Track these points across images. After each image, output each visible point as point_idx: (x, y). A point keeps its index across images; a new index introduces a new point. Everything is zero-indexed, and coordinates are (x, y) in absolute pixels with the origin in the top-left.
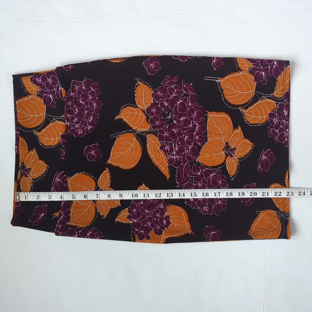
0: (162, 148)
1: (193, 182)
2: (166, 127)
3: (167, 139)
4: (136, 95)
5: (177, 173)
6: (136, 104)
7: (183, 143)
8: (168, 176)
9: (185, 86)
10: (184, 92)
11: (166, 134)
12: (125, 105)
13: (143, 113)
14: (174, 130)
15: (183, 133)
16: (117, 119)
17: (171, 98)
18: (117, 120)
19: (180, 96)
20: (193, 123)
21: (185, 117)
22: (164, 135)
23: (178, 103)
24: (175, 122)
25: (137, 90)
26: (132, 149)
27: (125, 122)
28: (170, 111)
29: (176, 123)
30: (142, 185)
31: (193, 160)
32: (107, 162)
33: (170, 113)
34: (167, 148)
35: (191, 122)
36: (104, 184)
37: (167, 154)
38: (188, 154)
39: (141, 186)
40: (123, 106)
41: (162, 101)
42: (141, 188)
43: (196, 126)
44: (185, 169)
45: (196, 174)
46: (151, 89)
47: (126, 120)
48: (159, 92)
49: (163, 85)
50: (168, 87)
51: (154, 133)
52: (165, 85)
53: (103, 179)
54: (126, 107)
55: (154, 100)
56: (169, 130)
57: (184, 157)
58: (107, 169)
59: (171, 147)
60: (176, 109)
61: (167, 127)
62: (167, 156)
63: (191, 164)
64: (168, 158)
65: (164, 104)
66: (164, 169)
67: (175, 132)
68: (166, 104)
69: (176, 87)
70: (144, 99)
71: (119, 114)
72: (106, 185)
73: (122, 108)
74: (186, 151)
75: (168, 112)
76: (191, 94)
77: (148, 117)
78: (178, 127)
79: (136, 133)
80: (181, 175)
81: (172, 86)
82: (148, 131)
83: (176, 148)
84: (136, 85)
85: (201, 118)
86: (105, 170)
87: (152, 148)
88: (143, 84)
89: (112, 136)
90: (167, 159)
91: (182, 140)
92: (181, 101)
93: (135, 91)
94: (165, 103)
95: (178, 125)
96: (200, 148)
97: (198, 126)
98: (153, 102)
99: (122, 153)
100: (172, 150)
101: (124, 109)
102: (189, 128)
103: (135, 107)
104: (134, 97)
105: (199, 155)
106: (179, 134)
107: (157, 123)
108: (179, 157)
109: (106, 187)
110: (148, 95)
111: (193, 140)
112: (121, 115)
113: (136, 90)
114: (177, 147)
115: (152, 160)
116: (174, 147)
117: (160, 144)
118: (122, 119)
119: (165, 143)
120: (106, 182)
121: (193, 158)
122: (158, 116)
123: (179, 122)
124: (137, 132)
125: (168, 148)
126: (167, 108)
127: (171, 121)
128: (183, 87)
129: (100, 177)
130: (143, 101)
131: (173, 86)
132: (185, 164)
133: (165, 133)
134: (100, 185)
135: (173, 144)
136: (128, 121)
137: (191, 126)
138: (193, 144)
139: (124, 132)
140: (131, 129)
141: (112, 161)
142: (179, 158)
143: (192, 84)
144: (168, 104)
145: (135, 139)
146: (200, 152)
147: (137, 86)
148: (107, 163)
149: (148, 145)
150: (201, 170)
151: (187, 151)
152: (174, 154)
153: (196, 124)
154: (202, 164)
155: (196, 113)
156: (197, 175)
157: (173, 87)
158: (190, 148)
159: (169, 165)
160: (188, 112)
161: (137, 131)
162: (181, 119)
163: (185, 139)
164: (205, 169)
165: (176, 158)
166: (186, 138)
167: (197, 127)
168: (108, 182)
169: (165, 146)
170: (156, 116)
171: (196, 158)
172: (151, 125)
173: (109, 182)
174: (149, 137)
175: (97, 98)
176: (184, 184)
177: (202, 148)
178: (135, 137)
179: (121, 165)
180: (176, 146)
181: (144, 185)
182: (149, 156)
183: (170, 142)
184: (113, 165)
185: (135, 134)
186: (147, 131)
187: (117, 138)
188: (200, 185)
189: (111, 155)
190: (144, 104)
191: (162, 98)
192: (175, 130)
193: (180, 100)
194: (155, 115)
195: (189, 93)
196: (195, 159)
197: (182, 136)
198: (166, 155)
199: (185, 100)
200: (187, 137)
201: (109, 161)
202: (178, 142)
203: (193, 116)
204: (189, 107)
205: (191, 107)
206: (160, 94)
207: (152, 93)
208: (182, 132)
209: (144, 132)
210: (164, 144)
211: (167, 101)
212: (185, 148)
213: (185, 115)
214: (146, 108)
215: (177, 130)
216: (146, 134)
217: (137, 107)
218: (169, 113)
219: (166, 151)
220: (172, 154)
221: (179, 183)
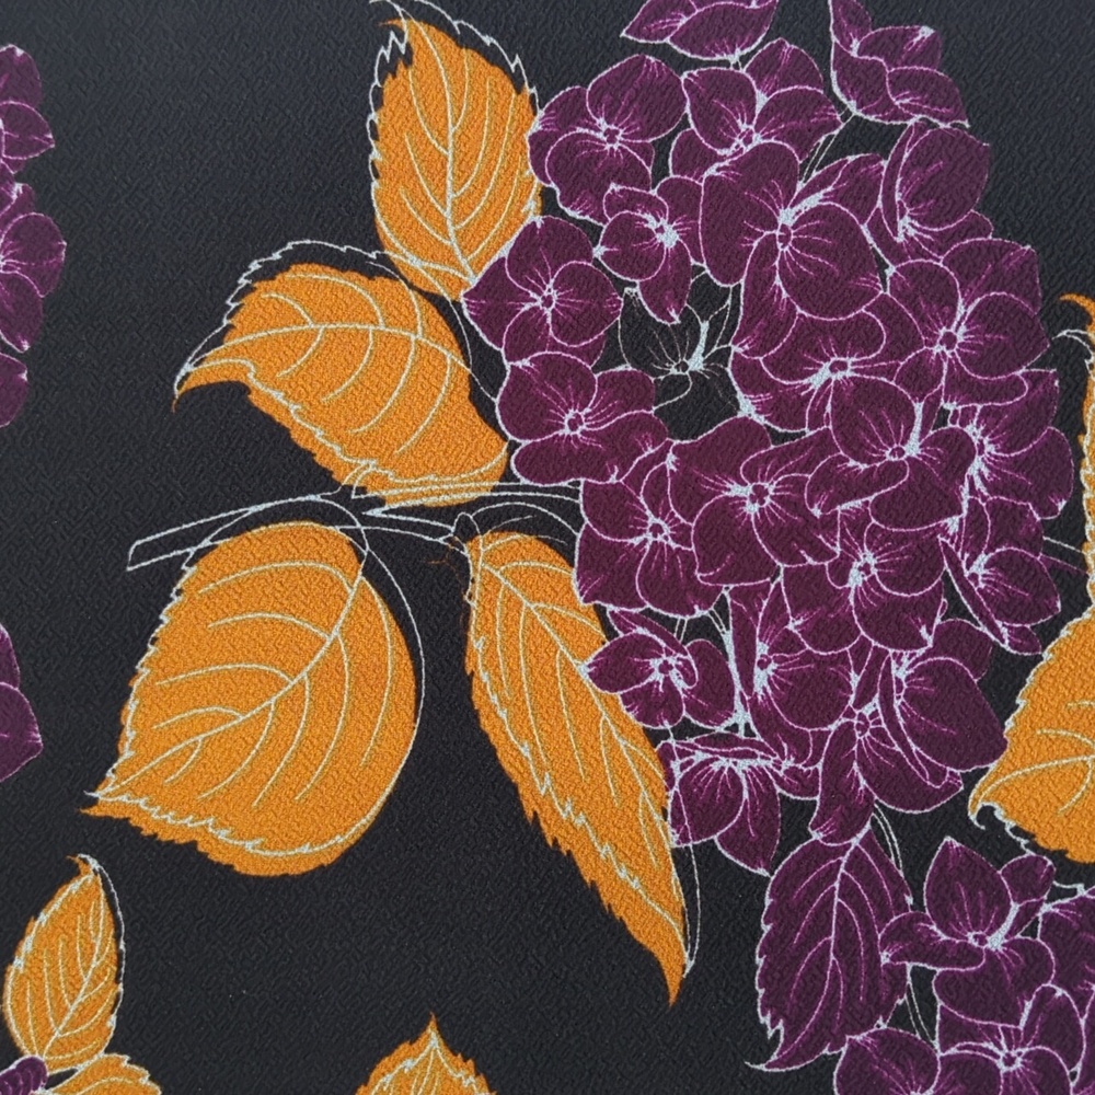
0: (616, 669)
1: (931, 1026)
2: (662, 456)
3: (669, 583)
4: (375, 155)
5: (766, 928)
6: (375, 242)
7: (832, 629)
8: (676, 959)
9: (856, 45)
10: (852, 105)
11: (656, 532)
12: (276, 256)
13: (443, 327)
14: (736, 490)
15: (828, 524)
16: (191, 384)
17: (712, 171)
18: (192, 392)
19: (804, 146)
20: (934, 416)
21: (850, 361)
22: (636, 541)
23: (787, 217)
24: (747, 407)
25: (385, 109)
26: (328, 673)
27: (269, 419)
28: (708, 298)
29: (761, 420)
30: (413, 1038)
31: (932, 797)
32: (94, 801)
33: (705, 326)
34: (668, 670)
35: (919, 407)
36: (61, 1012)
37: (665, 734)
38: (878, 733)
39: (404, 1048)
40: (255, 266)
41: (631, 201)
42: (409, 1064)
43: (962, 451)
44: (848, 891)
45: (966, 946)
46: (519, 90)
47: (278, 396)
48: (601, 121)
49: (646, 49)
50: (696, 64)
51: (536, 526)
52: (663, 52)
53: (53, 967)
54: (282, 267)
55: (546, 195)
56: (688, 493)
57: (837, 767)
58: (94, 864)
59: (711, 658)
60: (760, 282)
61: (671, 458)
62: (665, 757)
63: (918, 838)
64: (678, 775)
65: (649, 234)
66: (634, 884)
67: (752, 509)
68: (669, 238)
69: (764, 68)
70: (450, 195)
71: (218, 341)
72: (73, 1024)
73: (243, 281)
74: (859, 703)
75: (686, 316)
76: (920, 128)
77: (484, 368)
78: (782, 457)
79: (365, 520)
80: (806, 943)
81: (734, 58)
82: (482, 501)
83: (761, 678)
84: (386, 52)
85: (1019, 373)
86: (73, 872)
87: (513, 672)
88: (450, 43)
89: (142, 554)
90: (670, 777)
91: (813, 591)
92: (813, 201)
93: (373, 116)
94: (652, 224)
95: (777, 438)
96: (1007, 676)
97: (990, 448)
98: (539, 221)
99: (226, 719)
100: (714, 694)
101: (267, 292)
102: (893, 471)
103: (371, 273)
104: (360, 175)
105: (996, 747)
106: (792, 531)
107: (573, 425)
108: (787, 764)
109: (79, 1042)
110: (494, 146)
111: (936, 593)
112: (236, 351)
113: (379, 103)
114: (763, 665)
115: (515, 788)
116: (733, 666)
117: (596, 628)
118: (241, 390)
119: (645, 619)
120: (80, 999)
121: (937, 775)
122: (587, 353)
123: (786, 408)
124: (377, 512)
125: (674, 675)
126: (671, 279)
127: (711, 396)
128: (842, 55)
129: (27, 945)
130: (447, 214)
131: (738, 52)
132: (855, 841)
133: (652, 520)
134: (22, 1022)
135: (728, 638)
136: (293, 408)
137: (913, 448)
138: (941, 635)
139: (253, 509)
140: (323, 479)
141: (133, 790)
142: (791, 772)
143: (926, 32)
144: (690, 237)
145: (356, 584)
146: (1009, 723)
147: (389, 69)
148: (94, 811)
149: (476, 644)
150: (1015, 908)
151: (867, 710)
152: (741, 734)
153: (970, 429)
154: (1034, 846)
155: (971, 321)
156: (970, 955)
157: (744, 59)
158: (900, 672)
159: (684, 838)
160: (883, 307)
161: (380, 502)
162: (816, 381)
163: (855, 579)
164: (1057, 894)
165: (759, 775)
166: (866, 568)
167: (977, 467)
168: (101, 998)
169: (647, 648)
170: (566, 351)
171: (971, 780)
172: (513, 446)
173: (109, 1000)
174: (490, 558)
175: (18, 187)
176: (837, 1045)
177: (1030, 679)
178: (360, 557)
179: (222, 834)
180: (762, 648)
181: (432, 1040)
182: (492, 751)
183: (699, 613)
184: (147, 832)
185: (355, 534)
186: (471, 506)
187: (190, 572)
188: (1009, 1061)
189: (129, 734)
190: (453, 243)
191: (626, 170)
192: (747, 491)
193: (800, 186)
194: (555, 346)
195: (896, 115)
196: (950, 788)
197: (821, 553)
198: (654, 737)
199: (858, 191)
200: (872, 561)
201: (112, 797)
202: (776, 615)
203: (937, 349)
204: (896, 253)
205: (919, 253)
206: (611, 136)
207: (536, 126)
208: (817, 512)
209: (445, 513)
210: (640, 631)
211: (680, 202)
212: (855, 680)
213: (857, 338)
214: (473, 281)
215: (770, 487)
216: (467, 532)
217: (385, 269)
218: (690, 328)
219: (652, 705)
220: (720, 729)
221: (792, 1032)
